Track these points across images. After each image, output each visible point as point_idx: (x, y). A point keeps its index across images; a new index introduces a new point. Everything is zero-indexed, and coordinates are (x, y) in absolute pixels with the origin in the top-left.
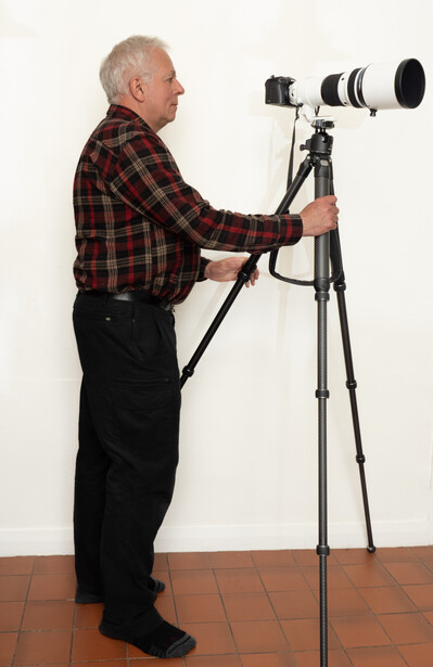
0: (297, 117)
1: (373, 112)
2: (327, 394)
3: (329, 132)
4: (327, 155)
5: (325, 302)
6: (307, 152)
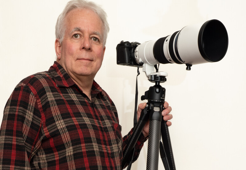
0: (139, 74)
3: (162, 85)
4: (161, 103)
6: (146, 101)
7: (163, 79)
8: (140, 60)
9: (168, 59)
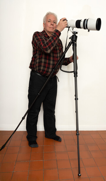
0: (69, 30)
1: (89, 31)
2: (78, 99)
5: (77, 77)
6: (71, 40)
7: (77, 33)
8: (69, 26)
9: (81, 27)
